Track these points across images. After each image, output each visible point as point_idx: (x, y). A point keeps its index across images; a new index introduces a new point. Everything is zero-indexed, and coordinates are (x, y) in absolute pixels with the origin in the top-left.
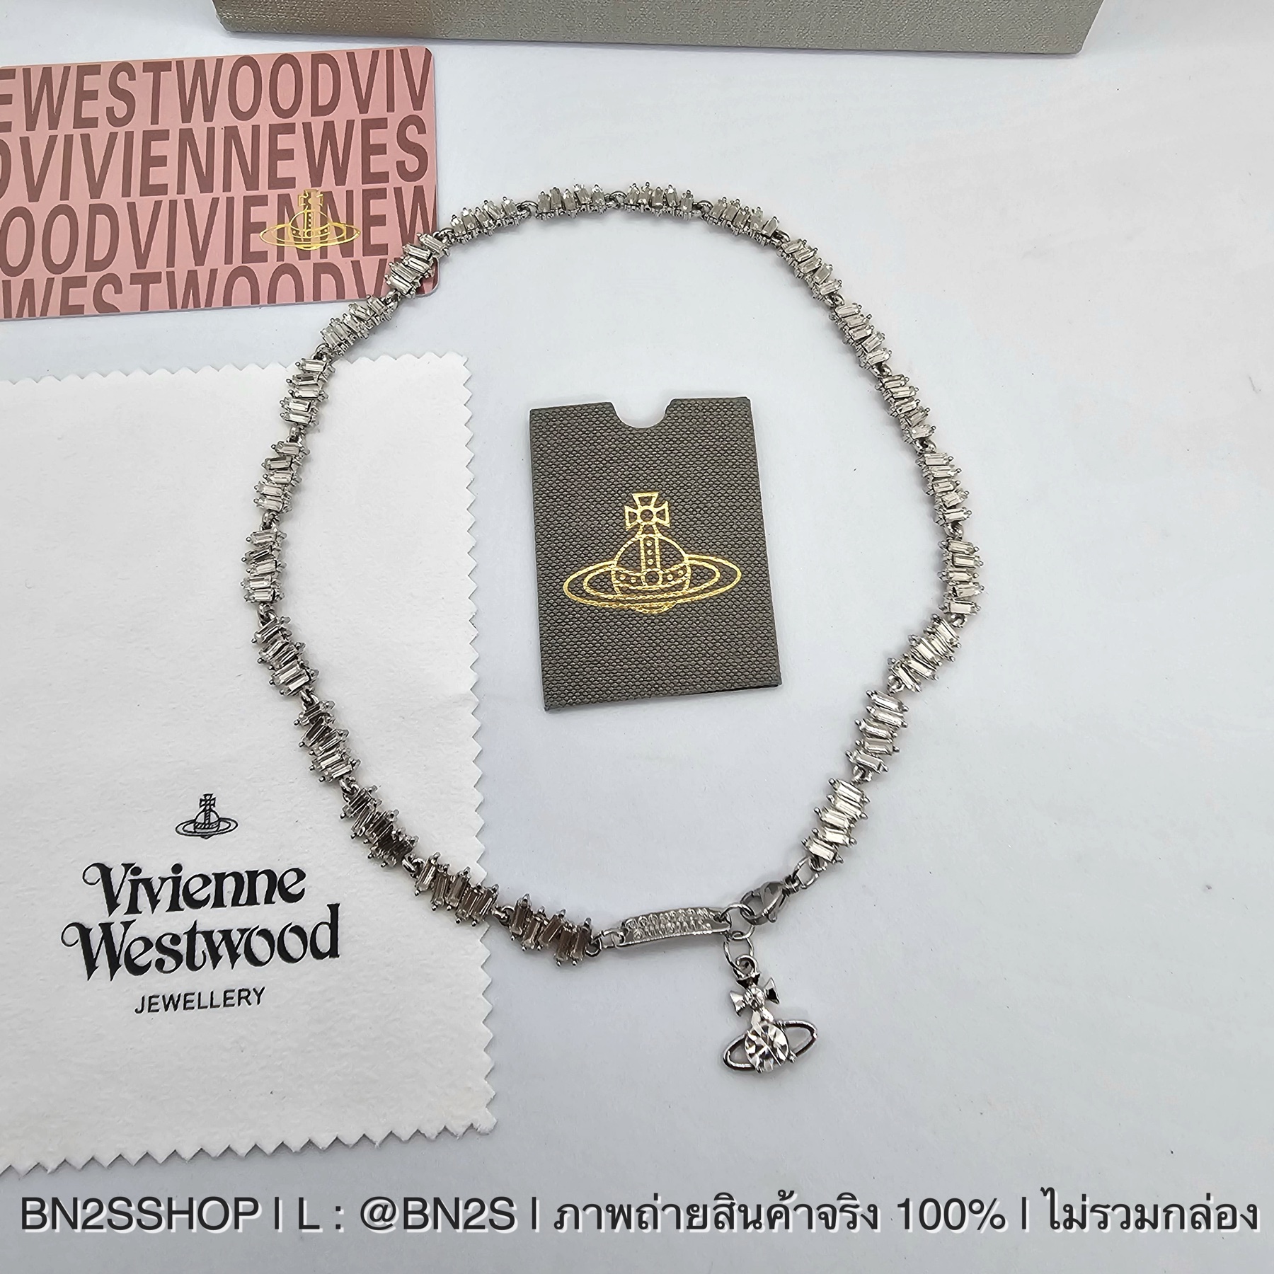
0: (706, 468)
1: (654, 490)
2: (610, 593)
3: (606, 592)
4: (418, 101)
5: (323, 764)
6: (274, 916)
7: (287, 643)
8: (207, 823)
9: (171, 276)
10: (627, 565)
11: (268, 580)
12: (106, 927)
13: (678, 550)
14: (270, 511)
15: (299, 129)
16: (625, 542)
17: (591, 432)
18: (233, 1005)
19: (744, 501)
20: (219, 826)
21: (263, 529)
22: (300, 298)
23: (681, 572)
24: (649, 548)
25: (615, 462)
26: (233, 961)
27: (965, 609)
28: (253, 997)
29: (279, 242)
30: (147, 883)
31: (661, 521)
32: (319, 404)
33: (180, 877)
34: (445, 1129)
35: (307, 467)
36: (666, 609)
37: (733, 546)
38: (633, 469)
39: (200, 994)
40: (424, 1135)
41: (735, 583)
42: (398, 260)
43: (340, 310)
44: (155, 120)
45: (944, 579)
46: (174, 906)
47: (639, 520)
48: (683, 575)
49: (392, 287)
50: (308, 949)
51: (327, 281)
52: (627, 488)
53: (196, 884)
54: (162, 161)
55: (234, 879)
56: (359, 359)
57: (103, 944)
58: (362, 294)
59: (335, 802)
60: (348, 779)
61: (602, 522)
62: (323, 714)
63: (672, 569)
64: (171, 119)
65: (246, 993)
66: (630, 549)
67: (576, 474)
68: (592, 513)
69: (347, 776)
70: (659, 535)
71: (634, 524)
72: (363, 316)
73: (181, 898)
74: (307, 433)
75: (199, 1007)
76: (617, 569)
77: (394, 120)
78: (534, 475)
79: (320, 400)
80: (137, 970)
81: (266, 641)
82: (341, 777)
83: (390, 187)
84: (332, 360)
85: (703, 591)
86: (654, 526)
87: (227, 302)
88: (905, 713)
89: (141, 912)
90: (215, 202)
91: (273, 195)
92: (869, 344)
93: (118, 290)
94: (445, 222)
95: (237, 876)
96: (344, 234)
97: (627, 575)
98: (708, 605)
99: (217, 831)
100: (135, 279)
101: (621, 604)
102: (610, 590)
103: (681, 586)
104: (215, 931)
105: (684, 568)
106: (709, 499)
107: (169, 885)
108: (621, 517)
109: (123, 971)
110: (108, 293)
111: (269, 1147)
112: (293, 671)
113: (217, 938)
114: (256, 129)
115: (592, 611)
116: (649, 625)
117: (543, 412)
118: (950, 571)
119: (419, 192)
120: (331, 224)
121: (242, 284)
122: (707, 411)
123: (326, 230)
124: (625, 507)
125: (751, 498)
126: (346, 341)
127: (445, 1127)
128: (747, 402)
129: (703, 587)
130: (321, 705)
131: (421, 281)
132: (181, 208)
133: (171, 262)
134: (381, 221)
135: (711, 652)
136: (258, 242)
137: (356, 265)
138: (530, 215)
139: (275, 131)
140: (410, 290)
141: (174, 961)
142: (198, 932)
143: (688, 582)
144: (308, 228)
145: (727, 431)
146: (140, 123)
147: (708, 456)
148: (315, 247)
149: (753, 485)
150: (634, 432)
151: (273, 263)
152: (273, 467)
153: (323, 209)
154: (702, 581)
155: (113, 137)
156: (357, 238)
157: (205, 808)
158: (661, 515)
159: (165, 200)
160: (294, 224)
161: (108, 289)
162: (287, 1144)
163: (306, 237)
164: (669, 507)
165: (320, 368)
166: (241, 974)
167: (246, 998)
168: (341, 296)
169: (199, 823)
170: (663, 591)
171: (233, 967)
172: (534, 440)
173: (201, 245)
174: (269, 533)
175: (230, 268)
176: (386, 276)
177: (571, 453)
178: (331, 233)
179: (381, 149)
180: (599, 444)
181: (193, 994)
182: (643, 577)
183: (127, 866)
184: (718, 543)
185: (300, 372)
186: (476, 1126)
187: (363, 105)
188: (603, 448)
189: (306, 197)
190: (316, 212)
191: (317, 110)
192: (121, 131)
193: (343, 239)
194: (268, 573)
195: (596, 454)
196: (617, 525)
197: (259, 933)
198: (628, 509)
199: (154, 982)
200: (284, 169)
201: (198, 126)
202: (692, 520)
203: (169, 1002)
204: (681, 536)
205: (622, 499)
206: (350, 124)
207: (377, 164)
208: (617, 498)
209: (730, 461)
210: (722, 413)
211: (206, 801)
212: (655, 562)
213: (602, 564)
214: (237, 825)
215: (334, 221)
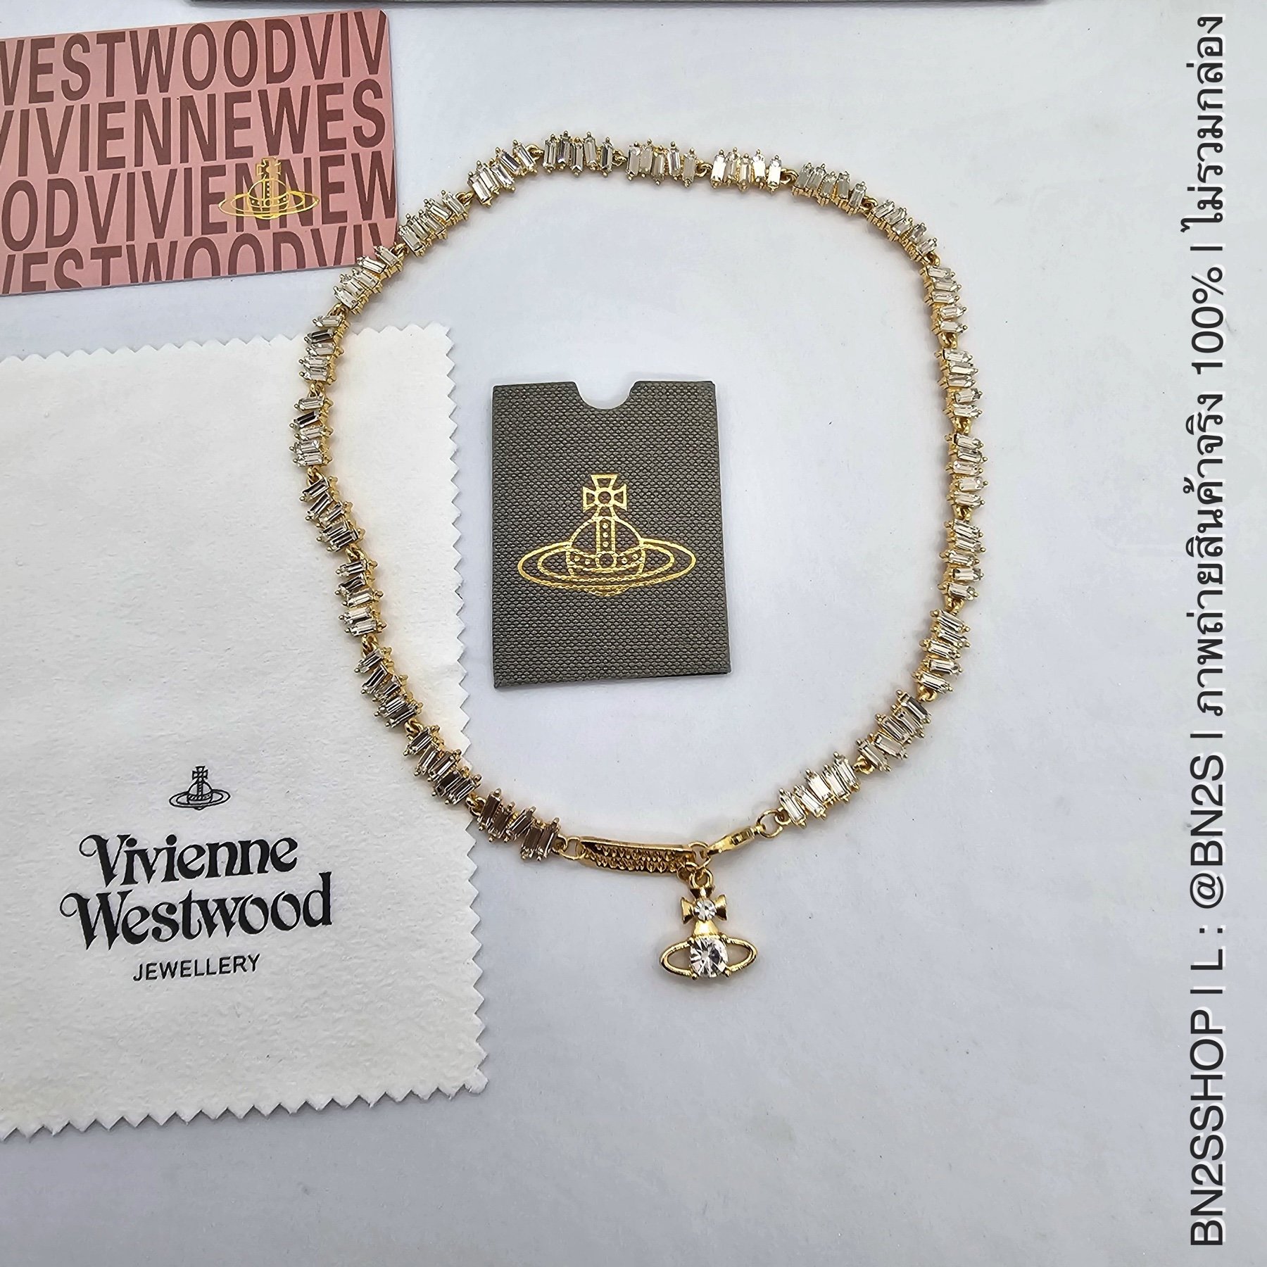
0: (666, 452)
1: (612, 472)
2: (563, 574)
3: (560, 573)
4: (373, 66)
6: (268, 884)
8: (200, 795)
9: (131, 249)
10: (582, 547)
12: (103, 898)
13: (633, 534)
15: (255, 97)
16: (582, 523)
17: (553, 411)
18: (229, 972)
19: (703, 486)
20: (211, 797)
22: (260, 269)
23: (636, 556)
24: (605, 530)
25: (576, 442)
26: (228, 930)
28: (248, 964)
29: (237, 212)
30: (143, 854)
31: (618, 504)
33: (175, 848)
36: (619, 592)
37: (689, 532)
38: (594, 450)
39: (196, 961)
40: (418, 1096)
41: (689, 569)
44: (110, 93)
46: (169, 876)
47: (597, 502)
48: (637, 559)
50: (302, 917)
51: (287, 250)
52: (586, 469)
53: (190, 855)
54: (118, 134)
55: (227, 849)
57: (101, 914)
61: (559, 503)
63: (627, 552)
64: (126, 91)
65: (241, 960)
66: (586, 530)
67: (536, 453)
68: (550, 493)
70: (617, 518)
71: (592, 505)
73: (176, 868)
75: (196, 975)
76: (572, 550)
77: (350, 85)
78: (494, 452)
80: (134, 939)
83: (347, 154)
85: (657, 576)
86: (612, 509)
87: (188, 275)
89: (137, 883)
90: (173, 173)
91: (231, 164)
93: (79, 266)
95: (230, 846)
96: (303, 202)
97: (582, 557)
98: (661, 589)
99: (210, 802)
100: (95, 253)
101: (574, 586)
102: (564, 570)
103: (635, 569)
104: (210, 900)
105: (638, 552)
106: (667, 483)
107: (164, 856)
108: (579, 498)
109: (121, 940)
110: (69, 268)
111: (267, 1109)
113: (212, 907)
114: (212, 98)
115: (545, 591)
116: (601, 607)
117: (506, 389)
119: (377, 157)
120: (289, 192)
121: (202, 255)
122: (671, 394)
123: (284, 199)
124: (584, 487)
125: (710, 483)
127: (438, 1089)
128: (712, 386)
129: (657, 571)
132: (139, 180)
133: (130, 236)
134: (339, 187)
135: (662, 636)
136: (218, 213)
137: (316, 234)
139: (231, 99)
141: (171, 930)
142: (194, 902)
143: (642, 566)
144: (267, 197)
145: (689, 415)
146: (96, 96)
147: (669, 439)
148: (275, 216)
149: (713, 471)
150: (596, 412)
151: (232, 234)
153: (281, 178)
154: (656, 565)
155: (69, 110)
156: (316, 205)
157: (198, 780)
158: (619, 497)
159: (123, 173)
160: (253, 193)
161: (70, 263)
162: (284, 1106)
163: (265, 206)
164: (627, 490)
166: (238, 942)
167: (242, 964)
168: (301, 265)
169: (193, 795)
170: (616, 574)
171: (228, 935)
172: (496, 416)
173: (160, 217)
175: (191, 239)
177: (532, 431)
178: (290, 202)
179: (338, 115)
180: (561, 423)
181: (190, 961)
182: (597, 559)
183: (123, 838)
184: (674, 529)
186: (467, 1087)
187: (319, 71)
188: (565, 428)
189: (263, 166)
190: (274, 180)
191: (272, 77)
192: (77, 104)
193: (301, 207)
195: (557, 433)
196: (575, 505)
197: (252, 902)
198: (586, 490)
199: (151, 951)
200: (241, 137)
201: (154, 98)
202: (649, 504)
203: (166, 970)
204: (637, 520)
205: (581, 480)
206: (306, 90)
207: (334, 130)
208: (575, 479)
209: (691, 446)
210: (685, 396)
211: (198, 773)
212: (610, 544)
213: (557, 545)
214: (229, 797)
215: (292, 190)
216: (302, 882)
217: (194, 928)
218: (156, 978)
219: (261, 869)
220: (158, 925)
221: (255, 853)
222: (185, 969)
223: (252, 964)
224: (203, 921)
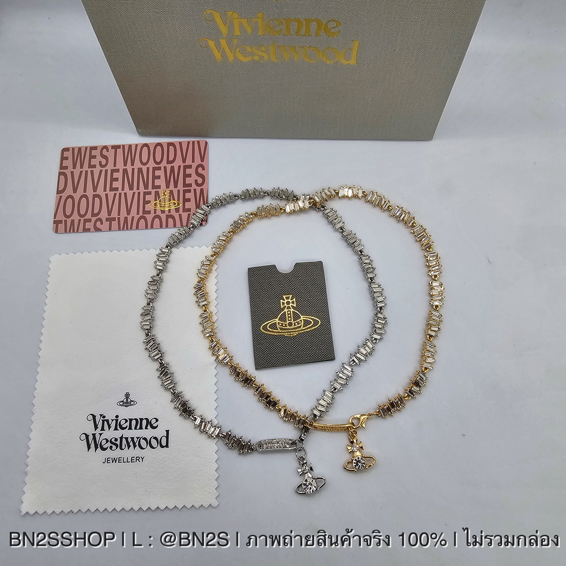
0: (308, 286)
1: (290, 294)
2: (276, 330)
3: (275, 329)
4: (202, 159)
5: (166, 384)
6: (148, 433)
7: (154, 343)
8: (127, 402)
9: (119, 219)
10: (282, 320)
11: (148, 322)
12: (94, 435)
13: (299, 314)
14: (150, 299)
15: (162, 169)
16: (281, 312)
17: (269, 275)
18: (134, 462)
19: (321, 297)
20: (131, 403)
21: (147, 305)
22: (161, 227)
23: (300, 322)
24: (289, 314)
25: (277, 285)
27: (378, 337)
28: (141, 459)
29: (155, 207)
30: (108, 421)
31: (293, 305)
32: (167, 263)
33: (118, 419)
34: (202, 505)
35: (162, 284)
36: (295, 335)
37: (317, 313)
38: (283, 287)
39: (124, 458)
40: (195, 507)
41: (318, 325)
42: (194, 214)
43: (174, 231)
44: (115, 166)
45: (373, 325)
46: (116, 429)
47: (286, 305)
48: (301, 323)
49: (192, 224)
50: (159, 445)
51: (171, 221)
52: (281, 294)
53: (123, 422)
54: (117, 180)
56: (180, 248)
57: (93, 440)
58: (182, 226)
59: (168, 396)
60: (173, 389)
61: (273, 306)
62: (165, 367)
63: (297, 321)
64: (120, 165)
65: (139, 458)
66: (283, 315)
67: (264, 289)
68: (269, 303)
69: (173, 388)
70: (293, 310)
71: (284, 306)
72: (182, 233)
73: (118, 426)
74: (163, 272)
75: (123, 462)
76: (279, 321)
77: (194, 166)
78: (250, 290)
79: (167, 261)
80: (104, 449)
81: (147, 342)
82: (171, 388)
83: (192, 189)
84: (171, 248)
85: (308, 328)
86: (291, 307)
87: (137, 228)
88: (353, 372)
89: (105, 430)
90: (134, 193)
91: (153, 191)
92: (356, 244)
93: (102, 223)
94: (210, 201)
95: (136, 420)
97: (282, 324)
98: (309, 333)
99: (130, 405)
100: (107, 220)
101: (280, 333)
102: (276, 329)
103: (300, 327)
104: (129, 438)
106: (309, 297)
107: (114, 422)
108: (279, 304)
109: (99, 449)
110: (98, 224)
111: (145, 509)
112: (156, 352)
113: (130, 440)
114: (148, 168)
115: (270, 336)
116: (290, 340)
117: (252, 269)
118: (376, 324)
119: (202, 190)
120: (172, 201)
121: (142, 222)
122: (308, 266)
123: (170, 204)
125: (323, 296)
126: (176, 242)
128: (321, 263)
129: (308, 327)
130: (165, 364)
131: (201, 221)
132: (123, 195)
133: (119, 214)
134: (189, 200)
135: (311, 349)
136: (148, 207)
137: (180, 215)
138: (238, 198)
139: (154, 169)
140: (198, 225)
141: (116, 447)
142: (124, 438)
143: (303, 325)
144: (165, 202)
145: (315, 273)
146: (110, 167)
147: (308, 282)
148: (167, 209)
149: (324, 291)
150: (283, 275)
151: (153, 214)
152: (151, 284)
153: (170, 196)
154: (307, 325)
155: (101, 171)
156: (181, 206)
157: (126, 397)
158: (293, 303)
159: (118, 193)
160: (160, 201)
161: (99, 223)
162: (151, 508)
163: (164, 206)
164: (296, 300)
165: (167, 251)
166: (137, 452)
167: (138, 460)
168: (175, 226)
169: (124, 402)
170: (294, 329)
171: (134, 449)
172: (249, 278)
173: (129, 208)
174: (149, 306)
175: (139, 216)
176: (190, 220)
177: (262, 282)
178: (172, 204)
179: (190, 176)
180: (271, 279)
181: (121, 458)
182: (287, 324)
183: (101, 415)
184: (312, 312)
185: (160, 252)
186: (212, 505)
187: (184, 161)
188: (273, 280)
189: (164, 192)
190: (167, 197)
191: (169, 162)
192: (104, 169)
193: (176, 206)
194: (149, 320)
195: (270, 283)
196: (278, 307)
197: (143, 439)
198: (282, 301)
199: (109, 453)
200: (157, 182)
201: (129, 168)
202: (303, 304)
203: (114, 460)
204: (300, 310)
205: (280, 297)
206: (179, 167)
207: (188, 180)
208: (278, 297)
209: (316, 283)
210: (313, 267)
211: (127, 395)
212: (291, 319)
213: (273, 320)
214: (137, 403)
215: (173, 200)
216: (160, 433)
217: (123, 447)
218: (110, 463)
219: (146, 428)
220: (111, 445)
221: (144, 422)
222: (120, 460)
223: (142, 460)
224: (126, 444)
